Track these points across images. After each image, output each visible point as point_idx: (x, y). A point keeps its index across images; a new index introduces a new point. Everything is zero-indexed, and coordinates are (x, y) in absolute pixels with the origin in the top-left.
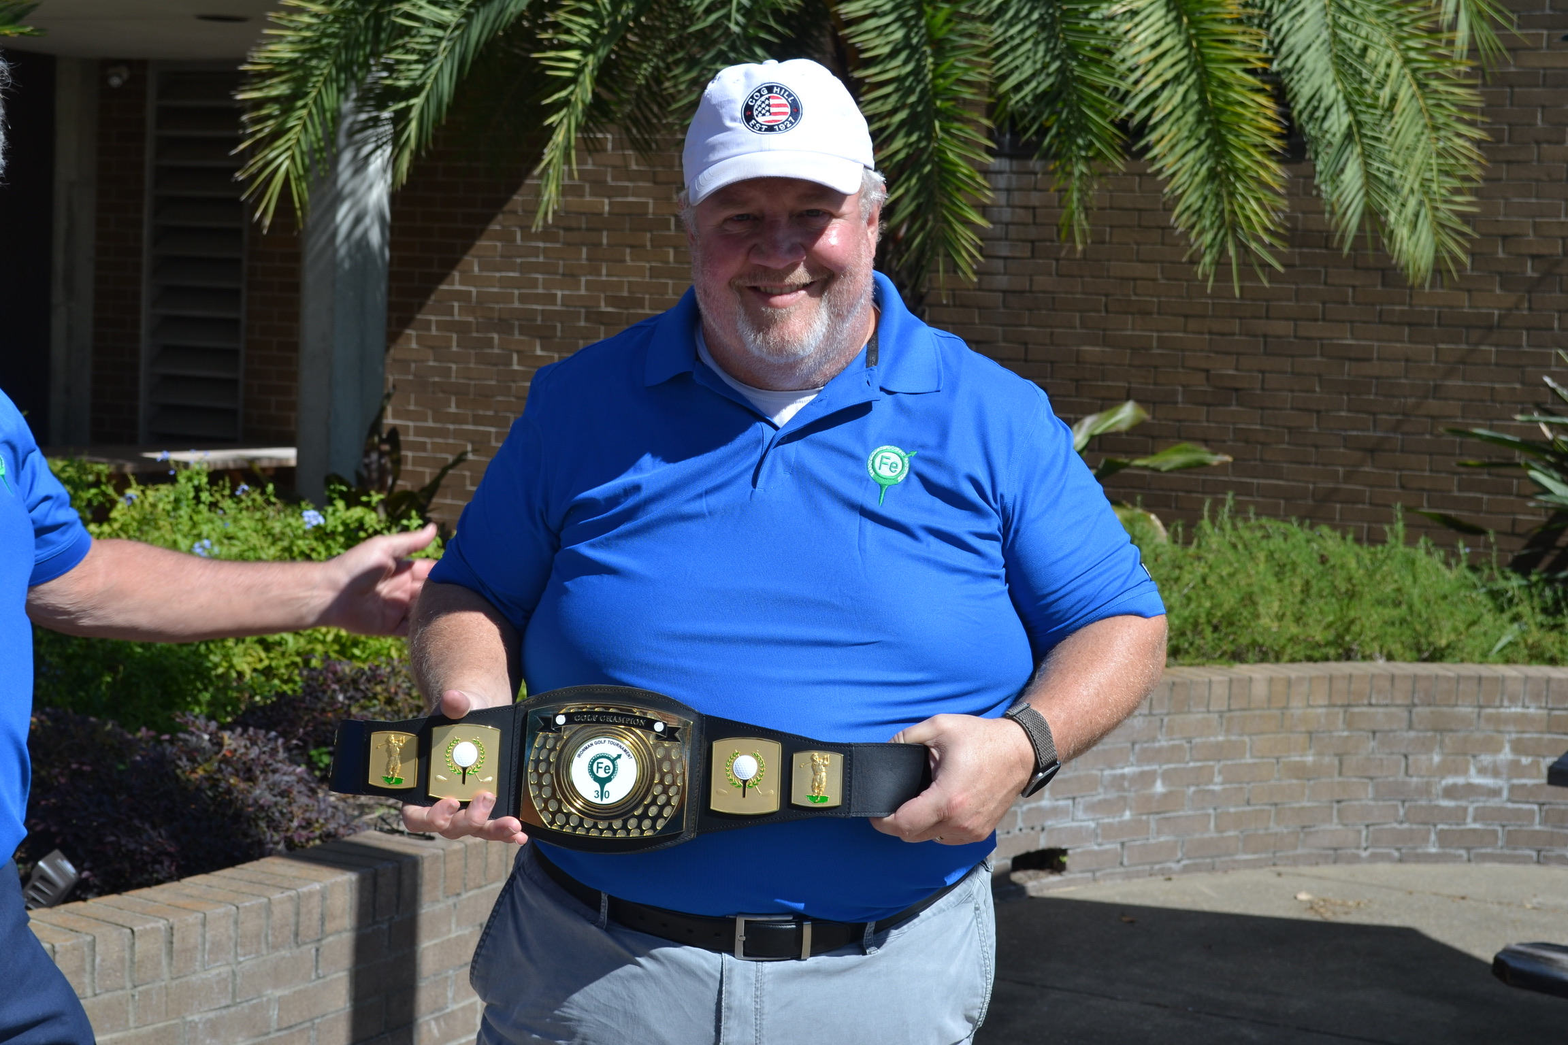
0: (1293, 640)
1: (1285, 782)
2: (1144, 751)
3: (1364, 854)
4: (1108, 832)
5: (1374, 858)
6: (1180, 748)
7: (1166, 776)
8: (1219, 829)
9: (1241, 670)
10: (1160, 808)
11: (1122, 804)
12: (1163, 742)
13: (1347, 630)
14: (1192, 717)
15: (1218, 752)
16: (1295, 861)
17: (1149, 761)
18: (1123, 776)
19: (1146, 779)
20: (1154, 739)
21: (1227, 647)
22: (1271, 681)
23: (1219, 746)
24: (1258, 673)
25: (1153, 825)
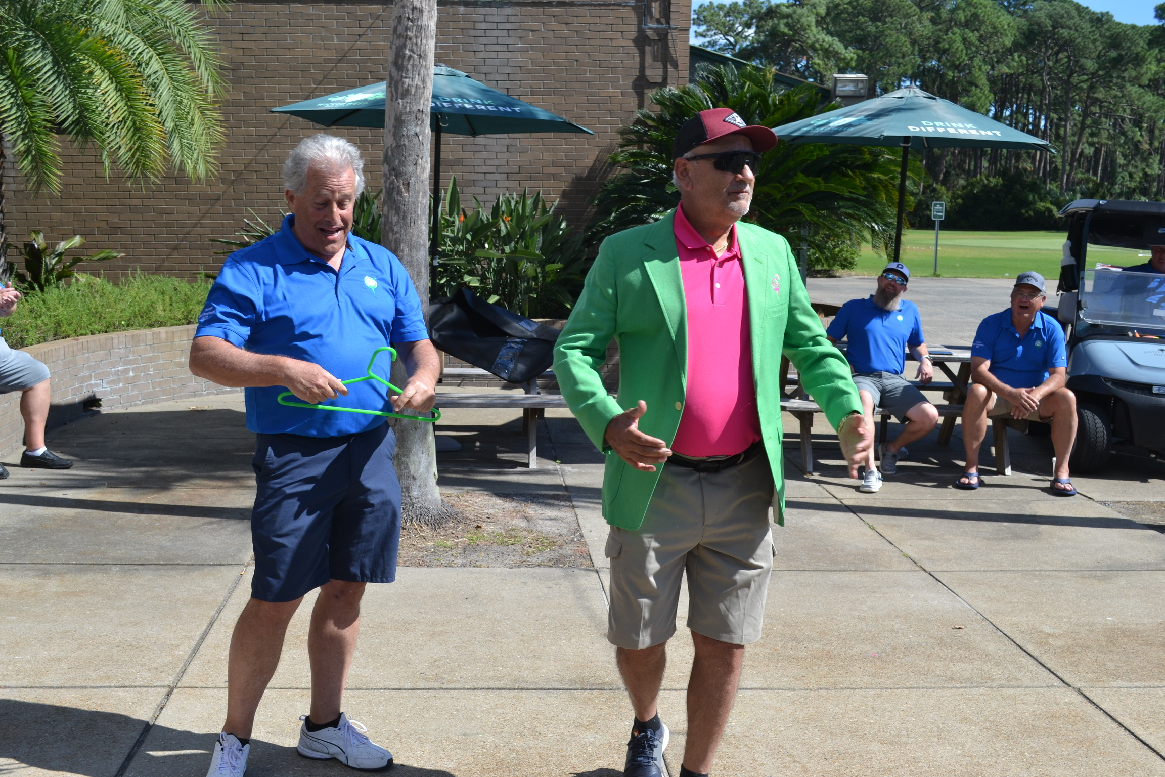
0: (171, 318)
1: (175, 369)
2: (125, 361)
3: (204, 393)
4: (115, 391)
5: (208, 394)
6: (137, 359)
7: (133, 370)
8: (153, 388)
9: (155, 330)
10: (132, 381)
11: (119, 381)
12: (131, 358)
13: (189, 313)
14: (141, 347)
15: (151, 360)
16: (181, 397)
17: (127, 364)
18: (118, 371)
19: (126, 371)
20: (128, 357)
21: (148, 322)
22: (167, 332)
23: (151, 357)
24: (162, 330)
25: (130, 388)
